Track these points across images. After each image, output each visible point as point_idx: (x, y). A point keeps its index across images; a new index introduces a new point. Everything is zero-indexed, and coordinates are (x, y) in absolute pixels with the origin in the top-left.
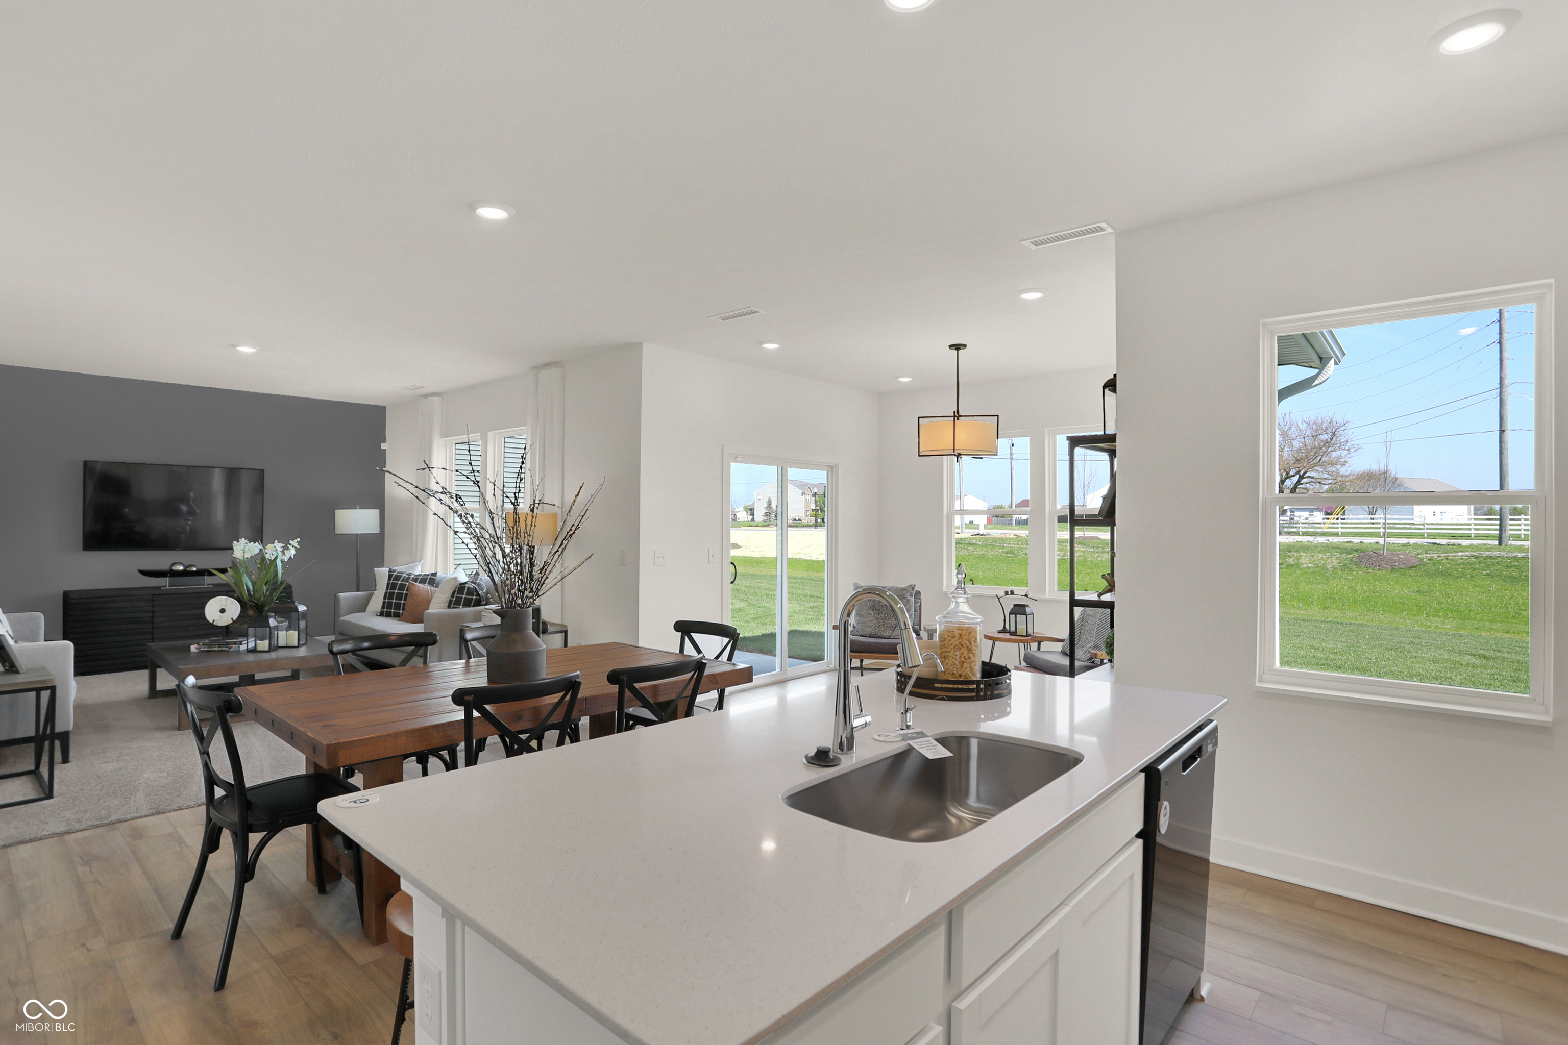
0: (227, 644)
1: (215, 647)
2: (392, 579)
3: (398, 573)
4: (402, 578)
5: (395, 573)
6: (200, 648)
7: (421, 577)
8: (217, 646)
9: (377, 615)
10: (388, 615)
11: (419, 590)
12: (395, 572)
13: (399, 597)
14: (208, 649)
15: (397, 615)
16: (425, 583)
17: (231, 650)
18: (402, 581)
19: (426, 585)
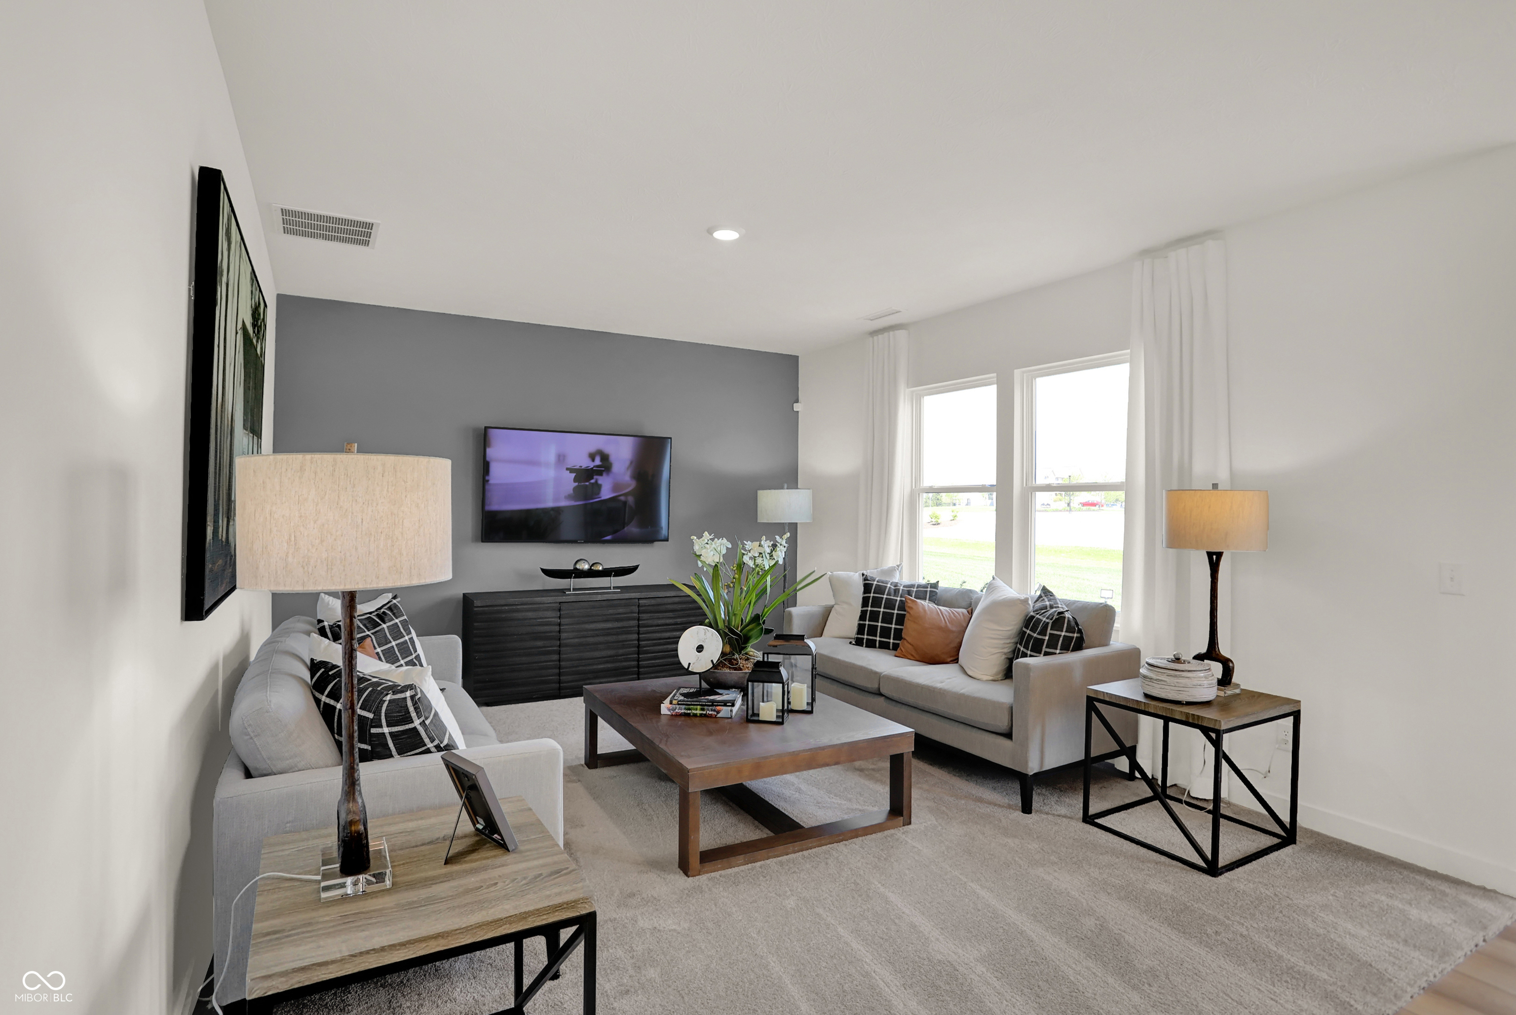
0: (713, 703)
1: (697, 709)
2: (873, 591)
3: (878, 582)
4: (887, 590)
5: (875, 583)
6: (674, 710)
7: (915, 590)
8: (699, 707)
9: (851, 643)
10: (871, 644)
11: (925, 611)
12: (874, 581)
13: (887, 618)
14: (686, 711)
15: (884, 646)
16: (926, 600)
17: (719, 715)
18: (889, 594)
19: (927, 601)
